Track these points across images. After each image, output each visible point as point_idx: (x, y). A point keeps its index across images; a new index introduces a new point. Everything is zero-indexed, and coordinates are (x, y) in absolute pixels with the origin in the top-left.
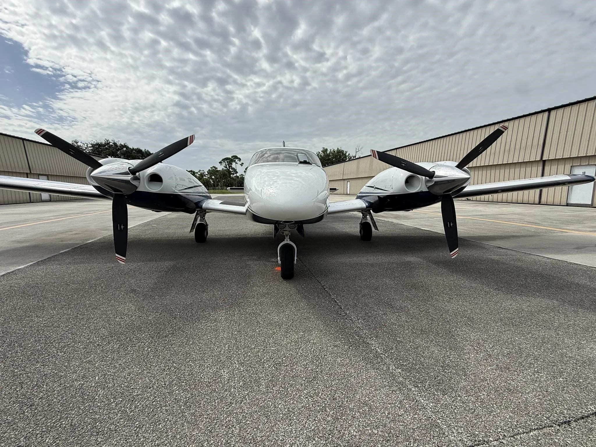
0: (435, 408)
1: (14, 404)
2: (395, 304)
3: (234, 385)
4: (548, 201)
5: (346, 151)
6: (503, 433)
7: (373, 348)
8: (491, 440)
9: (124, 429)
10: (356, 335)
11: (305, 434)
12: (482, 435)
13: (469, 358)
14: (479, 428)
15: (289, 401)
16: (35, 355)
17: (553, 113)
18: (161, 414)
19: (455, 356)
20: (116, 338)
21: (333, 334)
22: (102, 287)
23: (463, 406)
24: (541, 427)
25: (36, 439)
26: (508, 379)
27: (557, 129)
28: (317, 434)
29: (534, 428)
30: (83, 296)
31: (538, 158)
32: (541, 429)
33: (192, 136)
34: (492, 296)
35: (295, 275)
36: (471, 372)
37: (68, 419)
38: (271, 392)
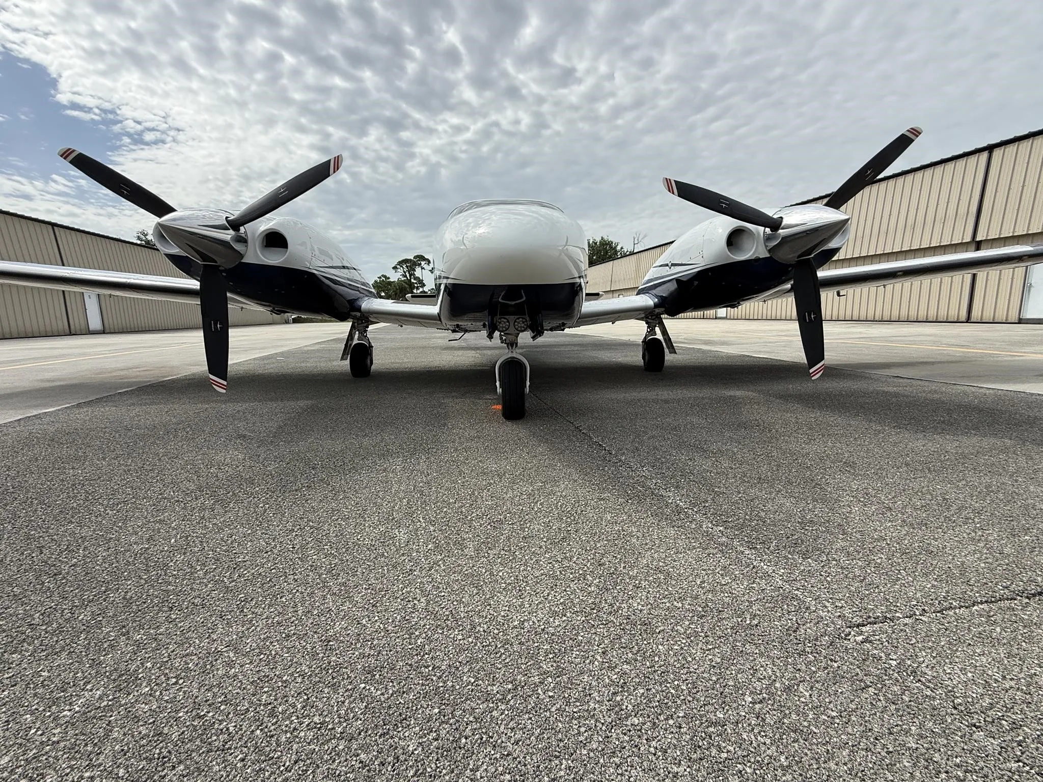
0: (789, 575)
1: (26, 572)
2: (709, 447)
3: (417, 547)
4: (984, 315)
5: (617, 242)
6: (921, 606)
7: (670, 501)
8: (898, 617)
9: (218, 603)
10: (639, 486)
11: (547, 609)
12: (882, 609)
13: (850, 513)
14: (874, 601)
15: (517, 567)
16: (67, 514)
17: (997, 153)
18: (285, 584)
19: (823, 509)
20: (208, 492)
21: (597, 485)
22: (187, 433)
23: (843, 573)
24: (993, 599)
25: (62, 616)
26: (926, 538)
27: (1004, 182)
28: (570, 608)
29: (981, 601)
30: (154, 443)
31: (968, 238)
32: (993, 602)
33: (338, 156)
34: (889, 436)
35: (527, 414)
36: (855, 530)
37: (120, 591)
38: (484, 557)
